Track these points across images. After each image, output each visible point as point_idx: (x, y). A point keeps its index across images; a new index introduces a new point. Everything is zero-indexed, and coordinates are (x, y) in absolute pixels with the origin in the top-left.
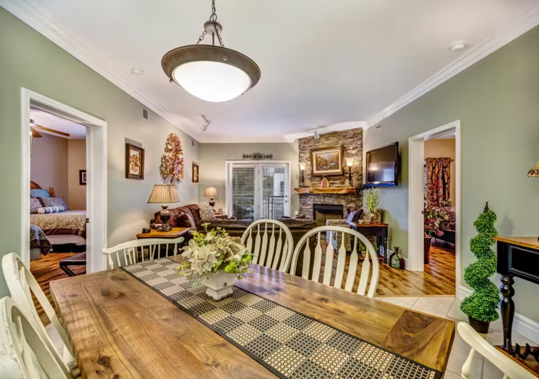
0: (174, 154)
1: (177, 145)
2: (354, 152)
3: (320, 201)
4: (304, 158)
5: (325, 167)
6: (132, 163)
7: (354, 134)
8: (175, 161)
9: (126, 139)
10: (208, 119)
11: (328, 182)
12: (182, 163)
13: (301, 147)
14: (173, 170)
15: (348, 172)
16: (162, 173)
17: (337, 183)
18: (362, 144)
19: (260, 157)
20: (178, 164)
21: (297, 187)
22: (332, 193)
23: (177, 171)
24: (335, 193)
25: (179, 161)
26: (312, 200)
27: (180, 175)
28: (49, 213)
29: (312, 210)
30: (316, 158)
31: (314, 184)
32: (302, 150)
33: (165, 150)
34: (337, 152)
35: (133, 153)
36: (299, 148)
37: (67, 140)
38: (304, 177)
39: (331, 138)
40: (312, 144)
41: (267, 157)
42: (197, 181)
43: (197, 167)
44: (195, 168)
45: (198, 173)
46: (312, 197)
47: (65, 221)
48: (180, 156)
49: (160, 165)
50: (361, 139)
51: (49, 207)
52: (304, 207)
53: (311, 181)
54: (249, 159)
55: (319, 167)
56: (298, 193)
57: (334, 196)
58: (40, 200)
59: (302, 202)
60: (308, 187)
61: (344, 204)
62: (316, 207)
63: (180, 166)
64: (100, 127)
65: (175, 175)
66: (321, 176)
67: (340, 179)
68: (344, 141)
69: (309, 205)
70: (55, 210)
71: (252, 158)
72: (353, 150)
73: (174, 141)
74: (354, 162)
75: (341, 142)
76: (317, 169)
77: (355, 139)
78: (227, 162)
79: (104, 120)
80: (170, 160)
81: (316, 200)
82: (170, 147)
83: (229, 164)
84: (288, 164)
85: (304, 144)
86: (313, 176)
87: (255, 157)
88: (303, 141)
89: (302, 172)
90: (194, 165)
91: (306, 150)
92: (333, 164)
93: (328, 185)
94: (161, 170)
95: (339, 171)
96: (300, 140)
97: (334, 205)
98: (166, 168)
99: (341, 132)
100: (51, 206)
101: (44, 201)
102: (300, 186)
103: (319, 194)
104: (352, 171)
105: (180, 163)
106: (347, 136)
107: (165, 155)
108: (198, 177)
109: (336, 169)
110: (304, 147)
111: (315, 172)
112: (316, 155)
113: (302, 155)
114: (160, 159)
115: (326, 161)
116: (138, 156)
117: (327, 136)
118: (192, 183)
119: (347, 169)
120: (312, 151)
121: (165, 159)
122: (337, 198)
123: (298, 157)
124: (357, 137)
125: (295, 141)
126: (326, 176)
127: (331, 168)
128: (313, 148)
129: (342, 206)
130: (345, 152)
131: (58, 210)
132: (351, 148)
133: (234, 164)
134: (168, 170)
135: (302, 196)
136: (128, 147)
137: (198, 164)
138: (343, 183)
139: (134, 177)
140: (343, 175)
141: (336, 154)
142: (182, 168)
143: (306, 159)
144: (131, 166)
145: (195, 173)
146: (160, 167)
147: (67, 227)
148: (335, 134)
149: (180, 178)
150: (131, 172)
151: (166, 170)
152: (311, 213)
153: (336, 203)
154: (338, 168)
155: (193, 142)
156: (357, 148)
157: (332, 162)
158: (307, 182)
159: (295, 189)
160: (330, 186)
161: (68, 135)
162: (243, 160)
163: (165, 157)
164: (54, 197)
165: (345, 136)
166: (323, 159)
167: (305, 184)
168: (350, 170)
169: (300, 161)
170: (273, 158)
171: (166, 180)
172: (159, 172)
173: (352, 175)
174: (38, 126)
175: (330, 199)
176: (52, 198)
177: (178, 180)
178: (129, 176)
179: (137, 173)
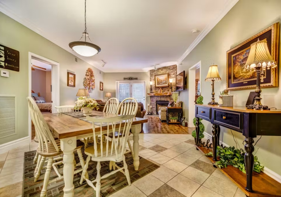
0: (90, 77)
1: (92, 73)
2: (173, 76)
3: (159, 99)
4: (152, 79)
5: (161, 83)
6: (70, 80)
7: (173, 67)
8: (90, 80)
9: (67, 70)
10: (105, 61)
11: (162, 90)
12: (94, 81)
13: (151, 74)
14: (89, 84)
15: (170, 85)
16: (84, 85)
17: (166, 91)
18: (177, 72)
19: (132, 79)
20: (92, 82)
21: (149, 93)
22: (163, 95)
23: (92, 84)
24: (165, 95)
25: (93, 80)
26: (155, 99)
27: (93, 87)
28: (38, 103)
29: (155, 103)
30: (157, 79)
31: (156, 91)
32: (151, 75)
33: (86, 75)
34: (166, 76)
35: (70, 76)
36: (150, 75)
37: (45, 72)
38: (152, 88)
39: (164, 70)
40: (155, 73)
41: (135, 79)
42: (102, 90)
43: (103, 83)
44: (101, 84)
45: (103, 86)
46: (156, 97)
47: (45, 106)
48: (93, 78)
49: (83, 82)
50: (176, 70)
51: (38, 101)
52: (152, 102)
53: (155, 90)
54: (127, 80)
55: (158, 84)
56: (149, 95)
57: (165, 97)
58: (34, 98)
59: (151, 100)
60: (154, 93)
61: (169, 100)
62: (157, 102)
63: (93, 83)
64: (57, 65)
65: (91, 86)
66: (159, 87)
67: (167, 89)
68: (169, 71)
69: (154, 101)
70: (40, 102)
71: (128, 79)
72: (173, 75)
73: (90, 71)
74: (173, 81)
75: (168, 71)
76: (157, 85)
77: (174, 70)
78: (117, 81)
79: (58, 62)
80: (88, 80)
81: (157, 99)
82: (88, 74)
83: (117, 82)
84: (145, 82)
85: (152, 73)
86: (156, 88)
87: (130, 79)
88: (152, 71)
89: (151, 86)
90: (100, 83)
91: (153, 75)
92: (164, 82)
93: (162, 92)
94: (84, 84)
95: (167, 85)
96: (151, 71)
97: (165, 101)
98: (86, 83)
99: (168, 67)
100: (39, 100)
101: (36, 98)
102: (150, 93)
103: (159, 96)
104: (172, 85)
105: (93, 81)
106: (171, 69)
107: (85, 77)
108: (103, 88)
109: (165, 84)
110: (152, 74)
111: (157, 86)
112: (157, 77)
113: (151, 78)
114: (83, 79)
115: (161, 80)
116: (73, 77)
117: (162, 69)
118: (100, 91)
119: (170, 84)
120: (155, 76)
121: (86, 79)
122: (166, 97)
123: (150, 79)
124: (174, 69)
125: (148, 71)
126: (161, 88)
127: (163, 84)
128: (156, 74)
129: (168, 101)
130: (169, 76)
131: (42, 102)
132: (172, 74)
133: (120, 82)
134: (87, 84)
135: (151, 97)
136: (68, 73)
137: (103, 82)
138: (168, 91)
139: (71, 86)
140: (168, 87)
141: (166, 77)
142: (94, 84)
143: (153, 80)
144: (69, 81)
145: (101, 86)
146: (83, 83)
147: (45, 109)
148: (165, 68)
149: (93, 88)
150: (70, 84)
151: (86, 84)
152: (155, 105)
153: (166, 100)
154: (166, 84)
155: (100, 72)
156: (174, 74)
157: (164, 81)
158: (154, 91)
159: (148, 94)
160: (163, 92)
161: (45, 69)
162: (124, 80)
163: (85, 78)
164: (40, 96)
165: (169, 69)
166: (160, 79)
167: (152, 91)
168: (171, 84)
169: (150, 81)
170: (138, 79)
171: (86, 88)
172: (83, 85)
173: (172, 87)
174: (34, 65)
175: (163, 98)
176: (39, 97)
177: (92, 89)
178: (69, 85)
179: (73, 84)
